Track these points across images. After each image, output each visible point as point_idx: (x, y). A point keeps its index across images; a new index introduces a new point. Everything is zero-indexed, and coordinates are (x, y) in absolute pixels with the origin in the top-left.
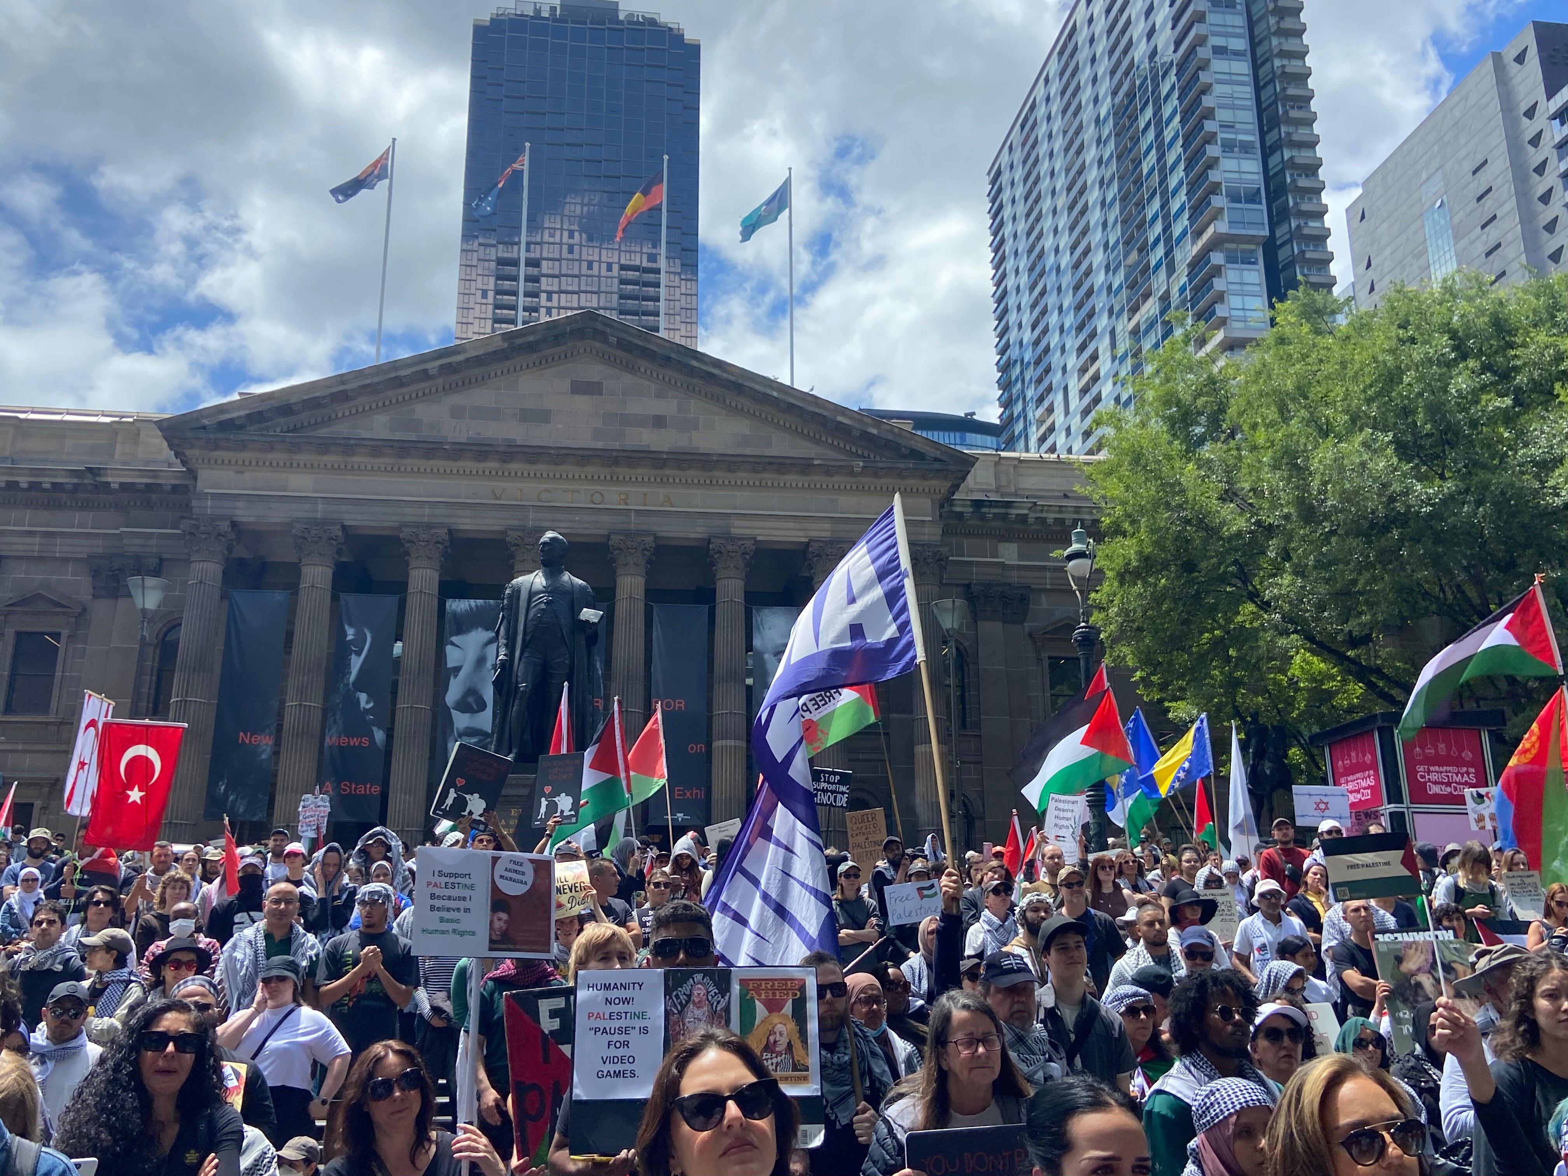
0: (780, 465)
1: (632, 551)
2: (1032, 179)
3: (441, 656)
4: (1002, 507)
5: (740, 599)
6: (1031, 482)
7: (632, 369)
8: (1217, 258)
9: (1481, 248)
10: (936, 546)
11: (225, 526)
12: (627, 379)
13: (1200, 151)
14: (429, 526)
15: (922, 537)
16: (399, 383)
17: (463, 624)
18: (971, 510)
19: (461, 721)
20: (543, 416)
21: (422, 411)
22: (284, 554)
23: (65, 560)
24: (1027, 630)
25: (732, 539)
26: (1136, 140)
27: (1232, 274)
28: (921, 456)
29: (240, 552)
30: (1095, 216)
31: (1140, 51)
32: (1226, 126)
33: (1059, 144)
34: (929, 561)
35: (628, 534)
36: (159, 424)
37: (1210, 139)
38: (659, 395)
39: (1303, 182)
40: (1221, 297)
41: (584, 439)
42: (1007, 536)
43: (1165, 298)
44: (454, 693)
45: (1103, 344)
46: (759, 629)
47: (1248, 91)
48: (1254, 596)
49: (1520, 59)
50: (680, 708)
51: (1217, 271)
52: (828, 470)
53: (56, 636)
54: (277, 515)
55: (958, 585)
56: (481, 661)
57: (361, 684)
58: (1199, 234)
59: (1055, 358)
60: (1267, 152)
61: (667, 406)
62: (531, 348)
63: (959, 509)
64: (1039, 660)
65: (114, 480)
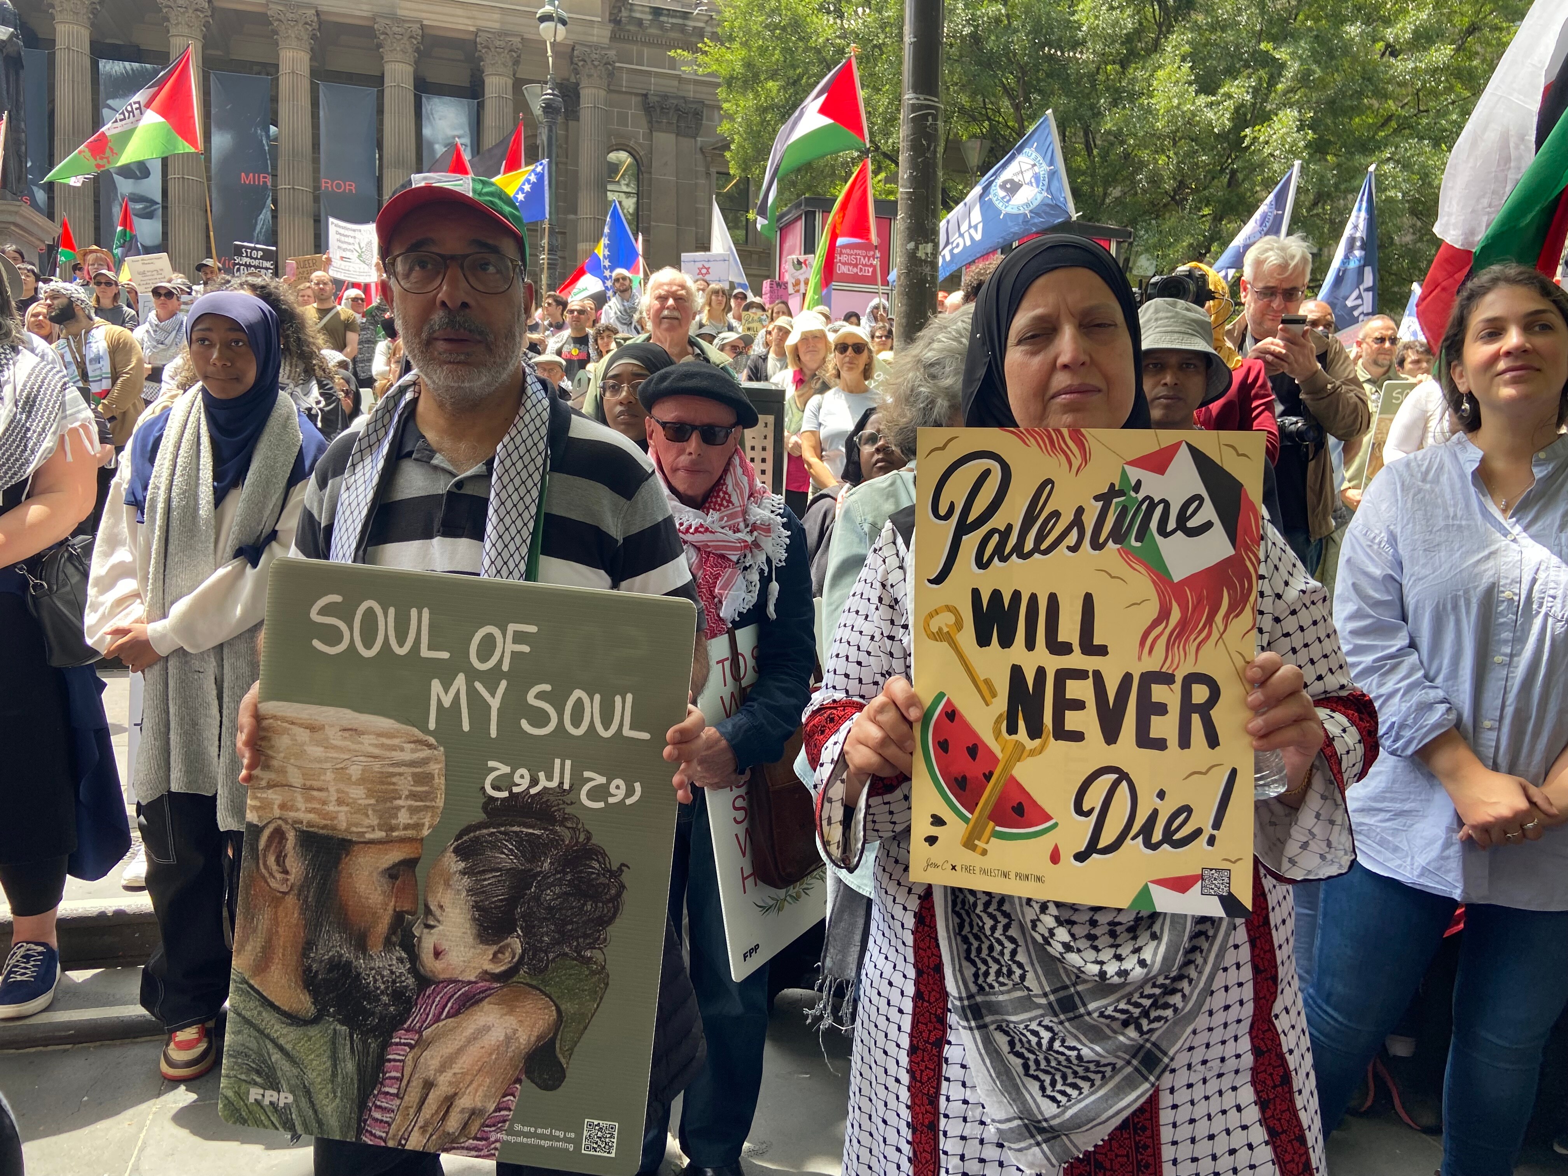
1: (292, 24)
4: (681, 17)
5: (409, 84)
10: (602, 48)
15: (590, 39)
18: (650, 17)
19: (125, 185)
24: (699, 144)
34: (596, 63)
46: (428, 118)
50: (350, 190)
55: (636, 94)
63: (638, 15)
64: (708, 174)
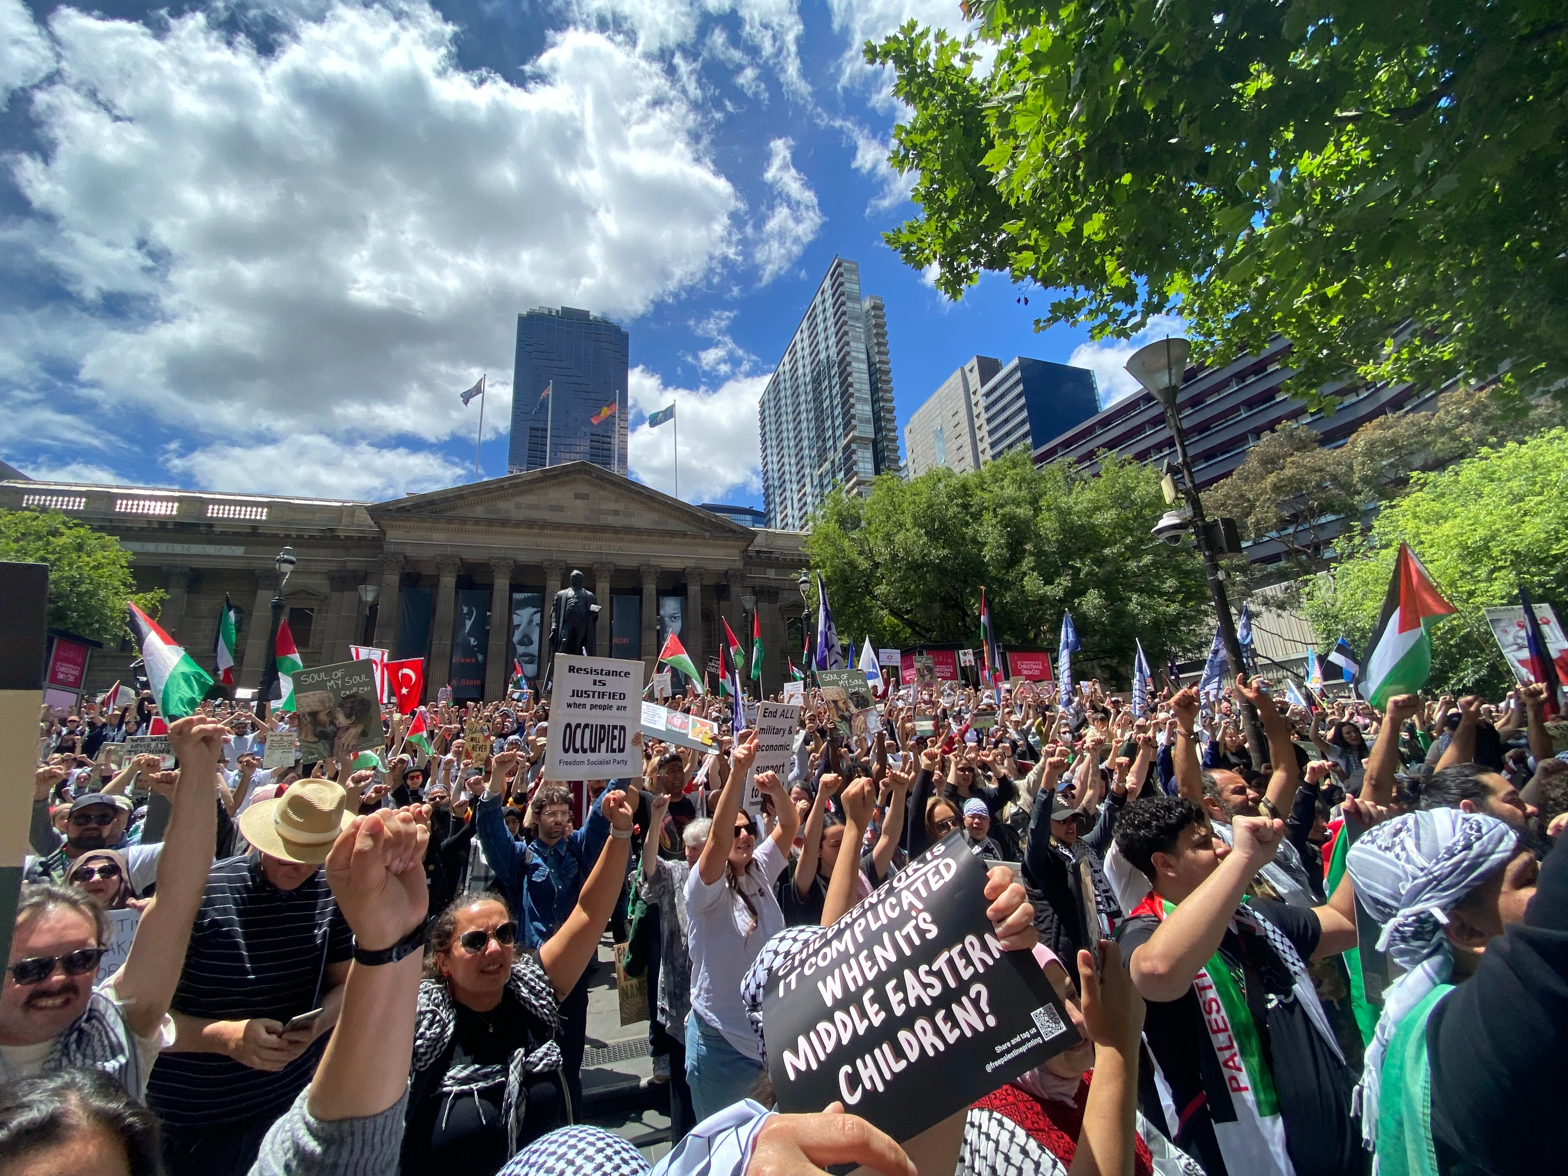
0: (673, 534)
1: (604, 571)
2: (778, 408)
3: (510, 620)
4: (769, 553)
6: (780, 543)
7: (604, 489)
8: (854, 446)
9: (955, 447)
10: (740, 570)
11: (401, 558)
12: (602, 493)
13: (847, 400)
14: (504, 559)
16: (490, 491)
17: (523, 604)
18: (755, 554)
19: (521, 649)
20: (561, 509)
21: (502, 505)
22: (431, 571)
23: (316, 573)
24: (778, 606)
25: (650, 566)
26: (821, 393)
27: (860, 453)
28: (735, 532)
29: (408, 570)
30: (804, 425)
31: (823, 356)
32: (859, 391)
33: (789, 392)
34: (737, 576)
35: (601, 563)
36: (366, 508)
37: (852, 395)
38: (616, 501)
39: (888, 416)
40: (855, 463)
41: (581, 520)
42: (770, 566)
43: (833, 462)
44: (516, 638)
45: (808, 480)
46: (662, 607)
47: (866, 376)
48: (870, 593)
49: (971, 370)
51: (854, 452)
52: (694, 537)
53: (312, 610)
54: (428, 553)
55: (750, 588)
56: (530, 622)
57: (470, 634)
58: (846, 436)
59: (788, 485)
60: (874, 402)
61: (620, 506)
62: (555, 477)
65: (342, 534)
